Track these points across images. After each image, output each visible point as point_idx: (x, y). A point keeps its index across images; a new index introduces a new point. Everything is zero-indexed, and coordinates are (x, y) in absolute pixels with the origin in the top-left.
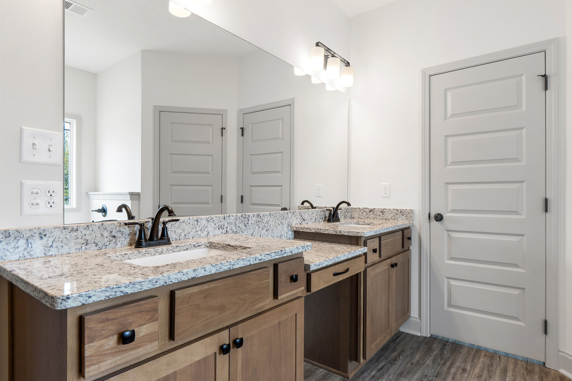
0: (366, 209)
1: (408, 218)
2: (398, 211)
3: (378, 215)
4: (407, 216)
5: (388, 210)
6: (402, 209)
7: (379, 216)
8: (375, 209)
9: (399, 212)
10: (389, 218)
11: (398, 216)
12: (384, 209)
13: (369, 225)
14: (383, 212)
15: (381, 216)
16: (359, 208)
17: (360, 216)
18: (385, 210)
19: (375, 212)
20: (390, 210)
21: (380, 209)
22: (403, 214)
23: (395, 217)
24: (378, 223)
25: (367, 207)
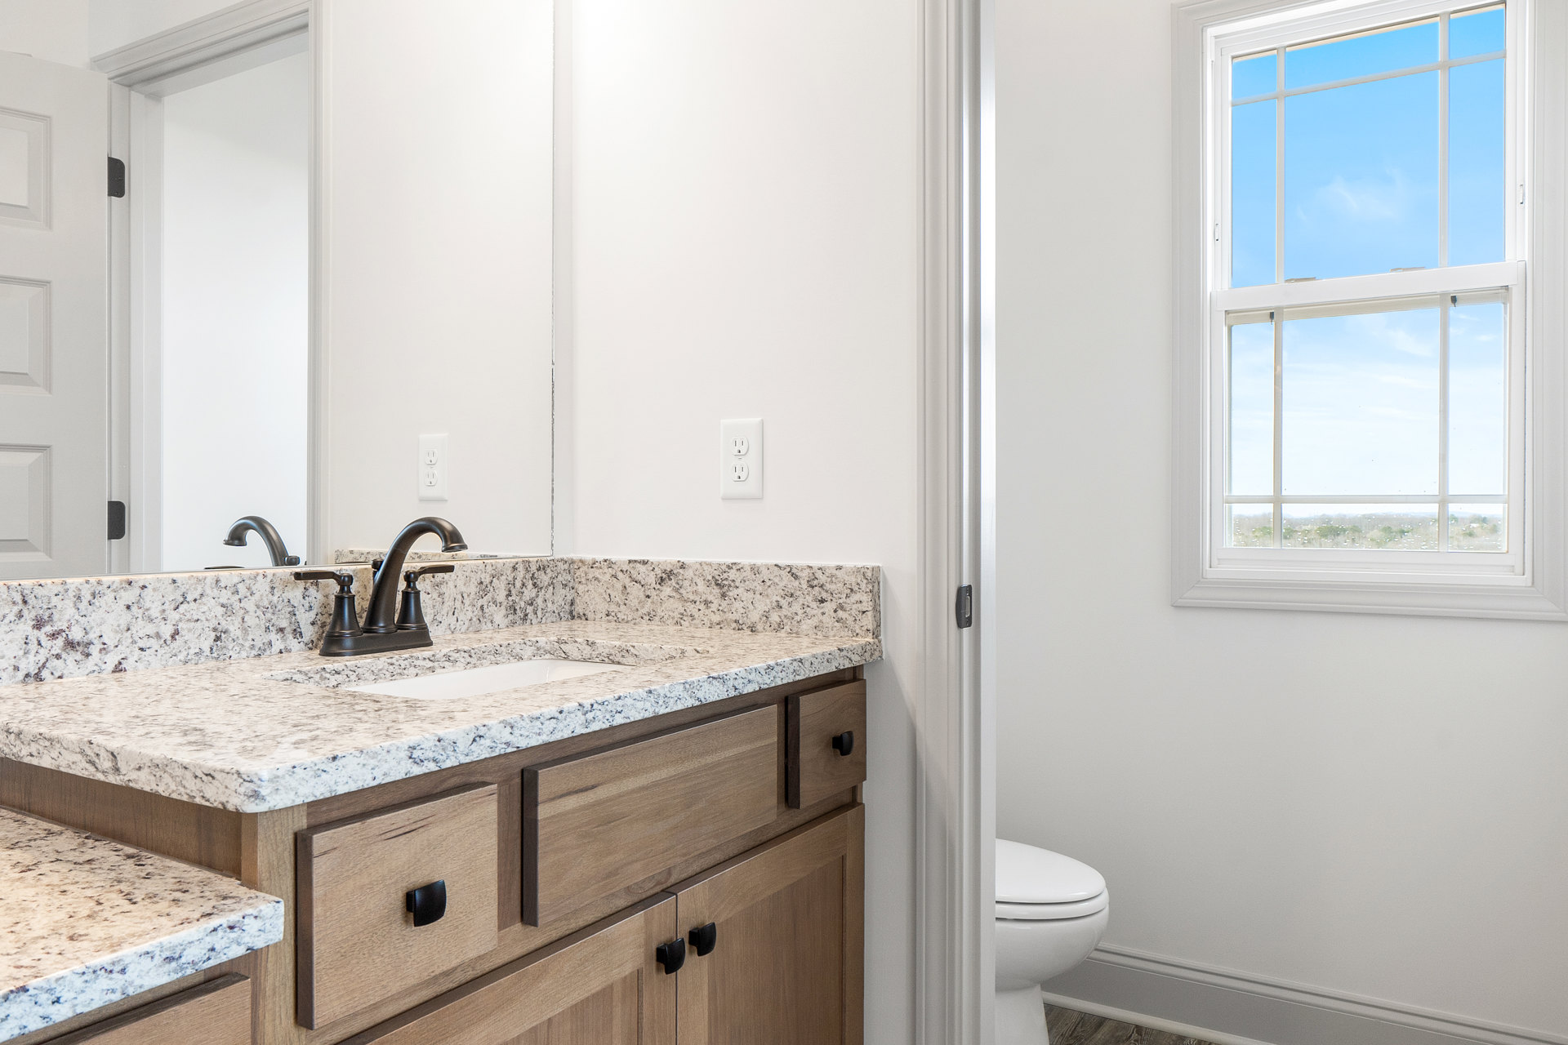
0: (642, 568)
1: (850, 621)
2: (796, 577)
3: (697, 598)
4: (841, 607)
5: (748, 574)
6: (816, 563)
7: (702, 607)
8: (683, 567)
9: (805, 586)
10: (755, 616)
11: (796, 607)
12: (729, 567)
13: (613, 662)
14: (722, 582)
15: (714, 607)
16: (610, 563)
17: (613, 608)
18: (733, 574)
19: (686, 583)
20: (755, 570)
21: (710, 564)
22: (824, 595)
23: (784, 612)
24: (658, 655)
25: (645, 558)
